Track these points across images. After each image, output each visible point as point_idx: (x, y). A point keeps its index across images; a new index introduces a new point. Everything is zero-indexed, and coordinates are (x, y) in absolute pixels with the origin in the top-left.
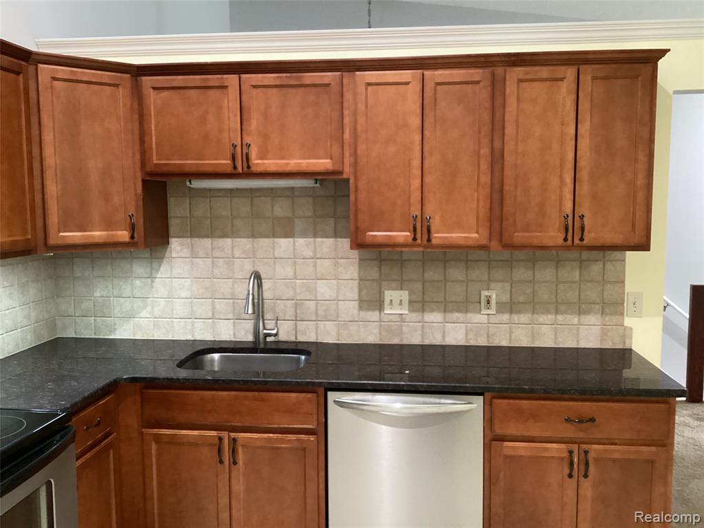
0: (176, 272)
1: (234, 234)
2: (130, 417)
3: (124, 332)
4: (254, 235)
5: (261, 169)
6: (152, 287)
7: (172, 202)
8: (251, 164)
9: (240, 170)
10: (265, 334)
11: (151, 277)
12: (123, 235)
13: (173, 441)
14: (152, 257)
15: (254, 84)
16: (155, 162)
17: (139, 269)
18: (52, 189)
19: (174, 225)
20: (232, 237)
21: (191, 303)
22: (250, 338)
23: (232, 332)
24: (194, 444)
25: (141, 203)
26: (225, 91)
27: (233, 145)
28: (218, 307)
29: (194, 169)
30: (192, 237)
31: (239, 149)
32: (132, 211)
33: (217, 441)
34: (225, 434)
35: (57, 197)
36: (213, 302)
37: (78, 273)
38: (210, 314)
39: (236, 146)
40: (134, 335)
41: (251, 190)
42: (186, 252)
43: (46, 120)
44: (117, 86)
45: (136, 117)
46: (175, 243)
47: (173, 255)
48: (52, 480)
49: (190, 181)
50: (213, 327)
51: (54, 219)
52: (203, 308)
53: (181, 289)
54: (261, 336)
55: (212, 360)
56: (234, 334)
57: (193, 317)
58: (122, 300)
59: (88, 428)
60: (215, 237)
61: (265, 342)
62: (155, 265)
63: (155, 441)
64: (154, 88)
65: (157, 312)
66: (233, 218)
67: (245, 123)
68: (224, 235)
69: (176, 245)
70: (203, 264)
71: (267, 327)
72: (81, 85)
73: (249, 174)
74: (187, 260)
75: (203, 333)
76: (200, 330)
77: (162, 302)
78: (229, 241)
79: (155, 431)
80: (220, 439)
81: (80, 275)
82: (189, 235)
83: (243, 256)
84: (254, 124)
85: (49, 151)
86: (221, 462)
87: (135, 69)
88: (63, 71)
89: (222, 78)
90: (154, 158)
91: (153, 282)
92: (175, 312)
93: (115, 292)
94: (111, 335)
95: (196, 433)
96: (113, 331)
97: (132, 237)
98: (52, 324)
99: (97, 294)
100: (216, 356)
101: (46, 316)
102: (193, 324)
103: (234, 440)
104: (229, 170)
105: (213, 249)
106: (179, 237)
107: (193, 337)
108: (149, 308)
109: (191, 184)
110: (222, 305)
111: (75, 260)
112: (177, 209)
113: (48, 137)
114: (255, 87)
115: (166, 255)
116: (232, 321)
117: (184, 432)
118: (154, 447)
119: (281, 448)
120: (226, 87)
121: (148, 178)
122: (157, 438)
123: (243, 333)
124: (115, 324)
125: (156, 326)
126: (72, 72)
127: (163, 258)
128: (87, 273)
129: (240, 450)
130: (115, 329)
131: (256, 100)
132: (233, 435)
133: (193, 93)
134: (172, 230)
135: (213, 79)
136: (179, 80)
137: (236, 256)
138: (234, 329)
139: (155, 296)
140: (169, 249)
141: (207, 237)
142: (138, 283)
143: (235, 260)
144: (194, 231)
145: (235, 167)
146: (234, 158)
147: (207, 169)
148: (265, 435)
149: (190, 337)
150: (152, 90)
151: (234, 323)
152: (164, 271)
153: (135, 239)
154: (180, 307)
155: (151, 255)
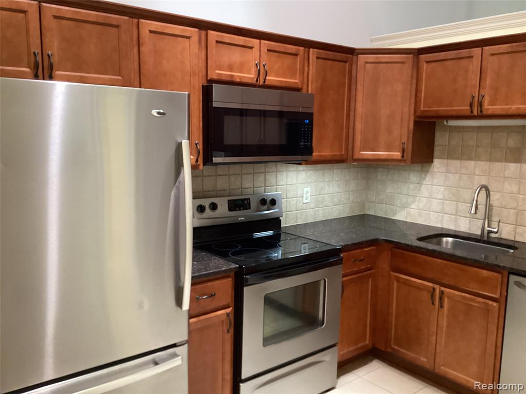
0: (435, 181)
1: (477, 158)
2: (384, 264)
3: (401, 216)
4: (491, 160)
5: (490, 112)
6: (420, 190)
7: (438, 135)
8: (483, 109)
9: (475, 113)
10: (488, 230)
11: (420, 183)
12: (397, 154)
13: (406, 283)
14: (422, 171)
15: (492, 53)
16: (422, 109)
17: (413, 177)
18: (359, 126)
19: (437, 150)
20: (475, 160)
21: (442, 203)
22: (479, 233)
23: (468, 226)
24: (419, 288)
25: (411, 135)
26: (471, 59)
27: (472, 96)
28: (460, 208)
29: (445, 114)
30: (448, 158)
31: (476, 99)
32: (404, 140)
33: (432, 290)
34: (437, 287)
35: (361, 132)
36: (457, 204)
37: (379, 177)
38: (454, 213)
39: (474, 97)
40: (406, 218)
41: (492, 127)
42: (443, 169)
43: (359, 87)
44: (403, 63)
45: (414, 81)
46: (437, 162)
47: (435, 170)
48: (326, 279)
49: (447, 121)
50: (456, 221)
51: (358, 143)
52: (450, 207)
53: (437, 193)
54: (486, 232)
55: (447, 242)
56: (469, 228)
57: (443, 212)
58: (401, 196)
59: (355, 261)
60: (464, 160)
61: (488, 237)
62: (423, 176)
63: (396, 280)
64: (427, 62)
65: (421, 206)
66: (477, 146)
67: (482, 81)
68: (470, 159)
69: (438, 164)
70: (453, 178)
71: (492, 226)
72: (382, 64)
73: (481, 116)
74: (443, 174)
75: (448, 224)
76: (447, 222)
77: (425, 200)
78: (472, 163)
79: (397, 274)
80: (434, 289)
81: (380, 178)
82: (446, 157)
83: (481, 174)
84: (488, 81)
85: (359, 105)
86: (433, 303)
87: (417, 51)
88: (371, 58)
89: (470, 51)
90: (422, 106)
91: (420, 186)
92: (432, 208)
93: (399, 190)
94: (393, 216)
95: (420, 281)
96: (395, 214)
97: (403, 156)
98: (362, 205)
99: (388, 191)
100: (450, 239)
101: (359, 200)
102: (443, 216)
103: (442, 291)
104: (468, 113)
105: (461, 168)
106: (439, 158)
107: (442, 225)
108: (416, 204)
109: (447, 123)
110: (463, 207)
111: (378, 169)
112: (441, 139)
113: (360, 97)
114: (492, 55)
115: (430, 170)
116: (469, 219)
117: (413, 279)
118: (395, 285)
119: (472, 305)
120: (472, 57)
121: (417, 120)
122: (398, 279)
123: (476, 228)
124: (396, 210)
125: (420, 215)
126: (377, 57)
127: (428, 172)
128: (384, 178)
129: (446, 300)
130: (396, 214)
131: (492, 64)
132: (442, 289)
133: (449, 62)
134: (436, 153)
135: (464, 52)
136: (442, 55)
137: (477, 173)
138: (469, 224)
139: (421, 196)
140: (432, 166)
141: (458, 159)
142: (411, 186)
143: (476, 176)
144: (451, 155)
145: (472, 112)
146: (471, 105)
147: (453, 113)
148: (463, 294)
149: (440, 226)
150: (425, 63)
151: (470, 220)
152: (428, 180)
153: (405, 158)
154: (435, 204)
155: (422, 169)
